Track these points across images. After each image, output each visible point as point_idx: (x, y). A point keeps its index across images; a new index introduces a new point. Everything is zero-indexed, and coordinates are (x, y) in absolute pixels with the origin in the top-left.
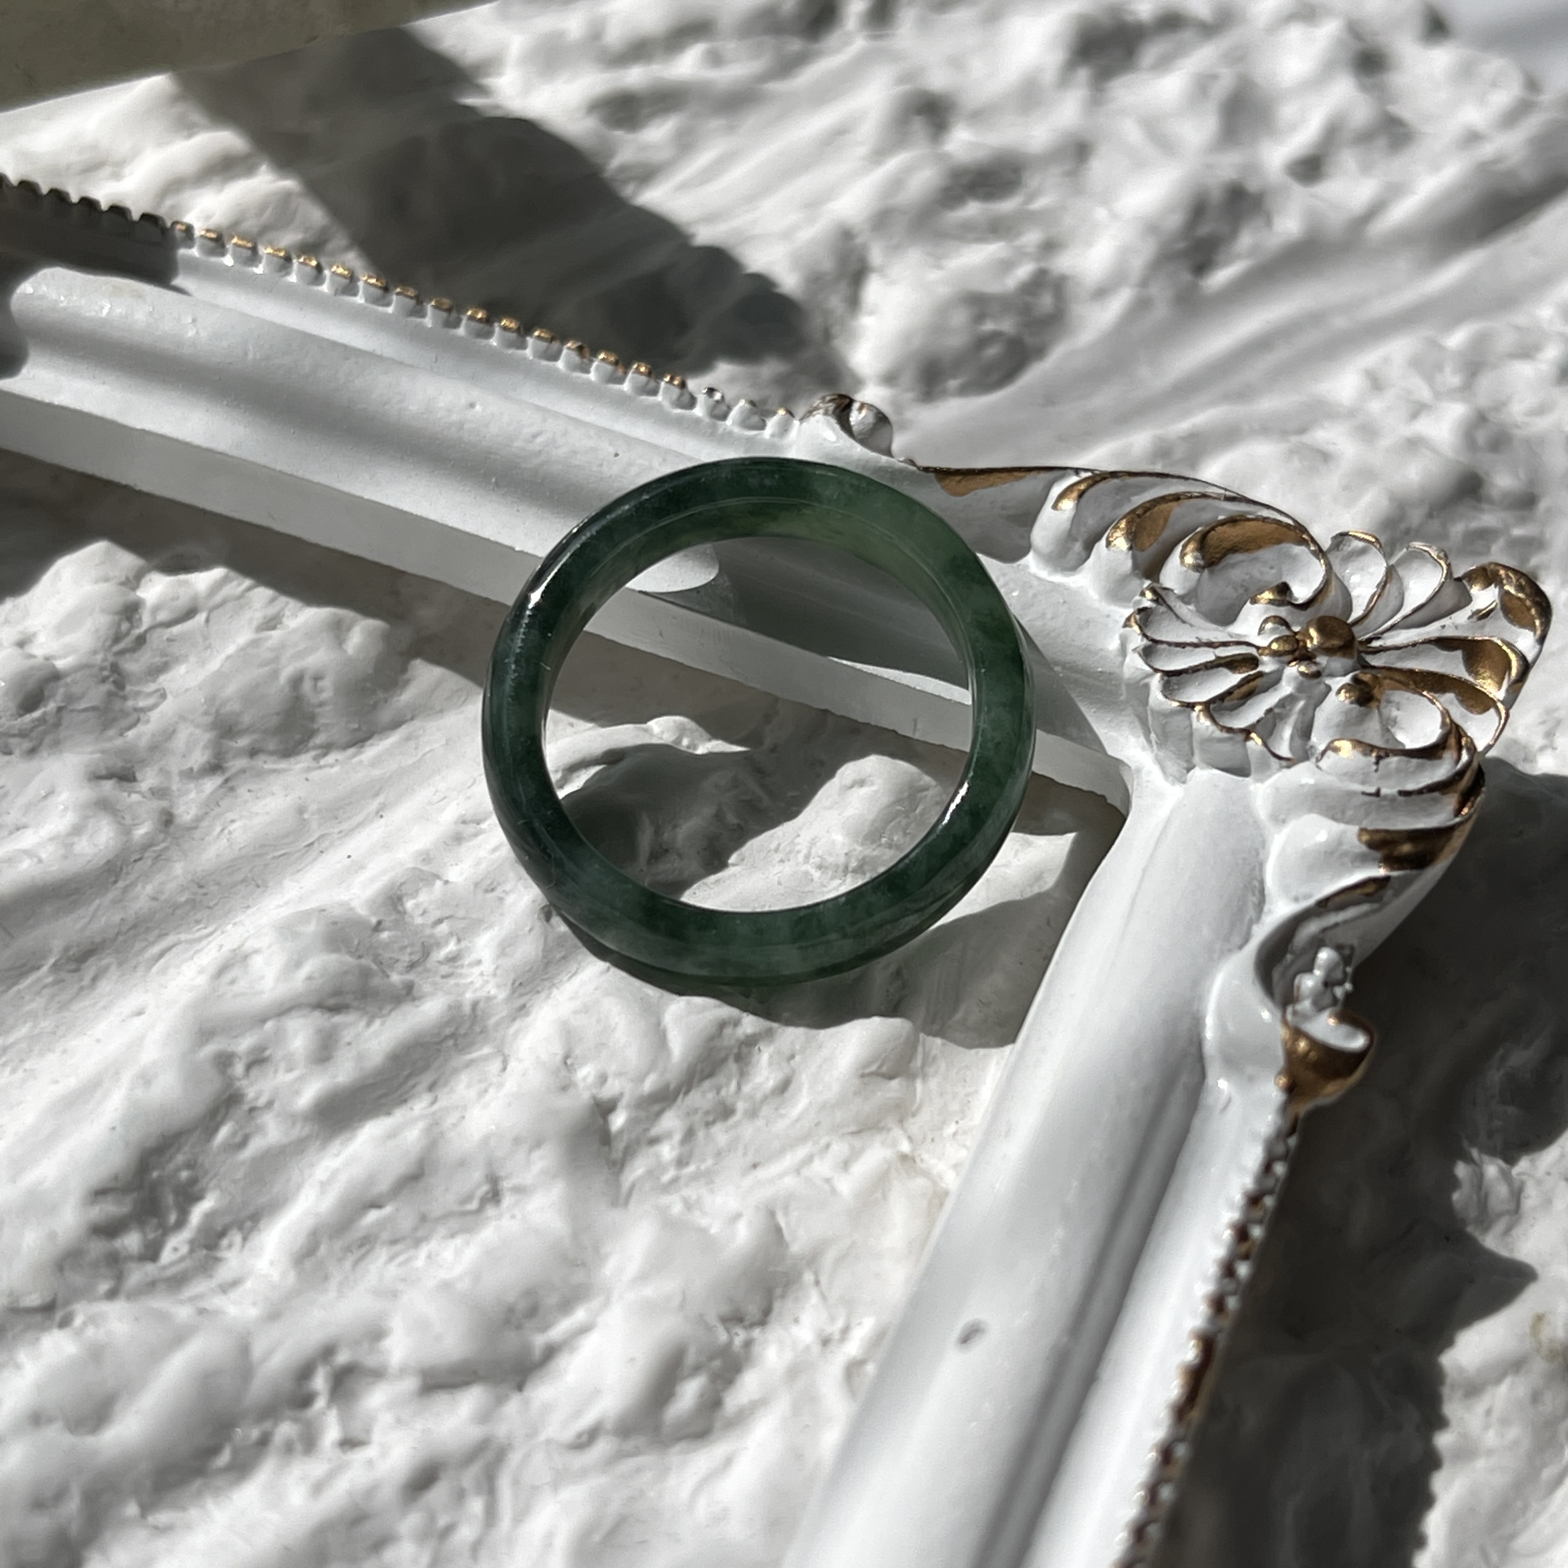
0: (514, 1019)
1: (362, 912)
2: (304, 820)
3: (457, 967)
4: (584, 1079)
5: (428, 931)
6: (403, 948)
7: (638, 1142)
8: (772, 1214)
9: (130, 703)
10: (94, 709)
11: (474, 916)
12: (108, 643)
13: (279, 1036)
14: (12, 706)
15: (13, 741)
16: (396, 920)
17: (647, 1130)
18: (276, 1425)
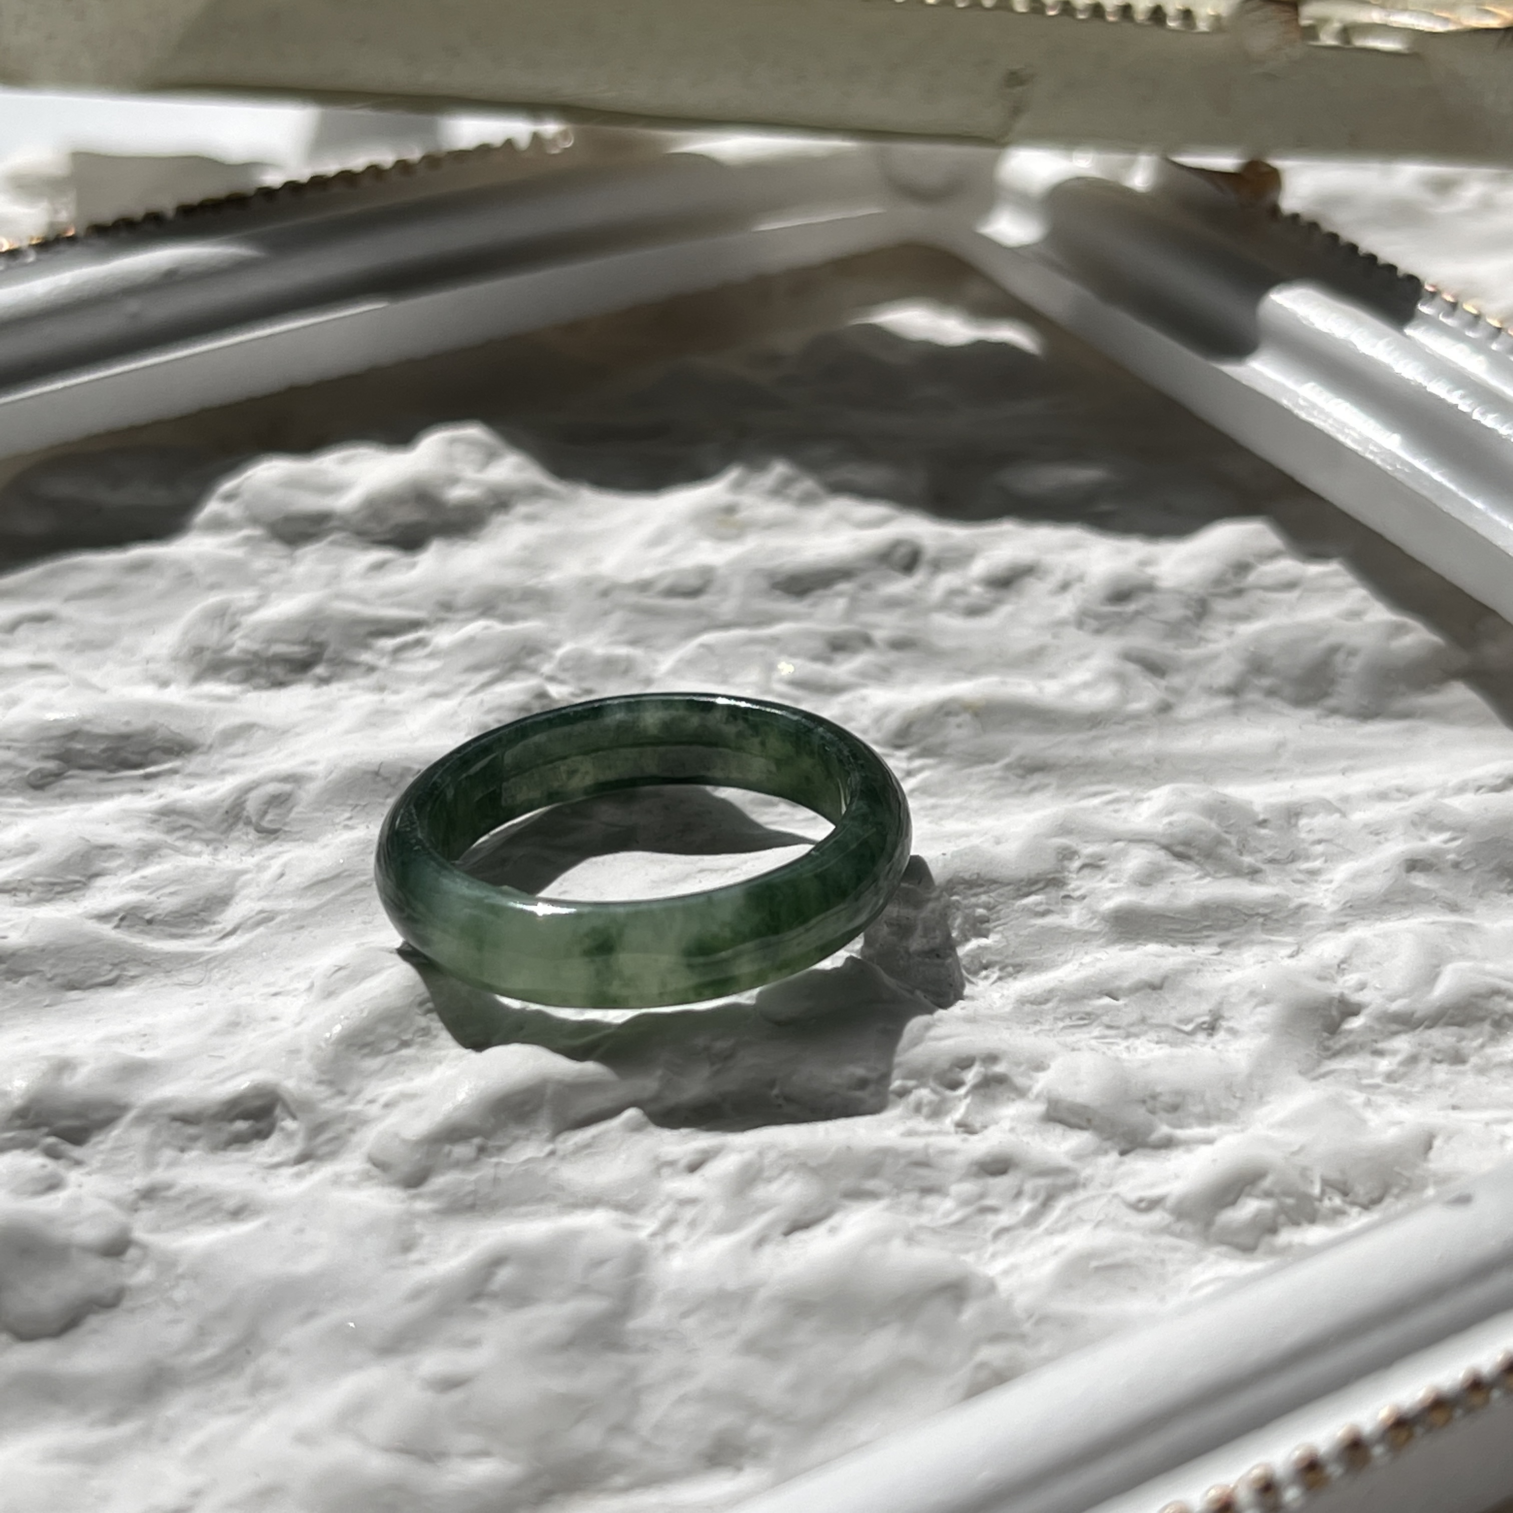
0: (1329, 930)
2: (1278, 753)
3: (1311, 879)
4: (1346, 980)
5: (1306, 845)
6: (1273, 847)
7: (1362, 1047)
8: (1432, 1134)
9: (1199, 631)
10: (1166, 622)
11: (1349, 847)
12: (1208, 583)
13: (1121, 855)
14: (1103, 595)
15: (1089, 621)
16: (1283, 827)
17: (1376, 1041)
18: (916, 1087)
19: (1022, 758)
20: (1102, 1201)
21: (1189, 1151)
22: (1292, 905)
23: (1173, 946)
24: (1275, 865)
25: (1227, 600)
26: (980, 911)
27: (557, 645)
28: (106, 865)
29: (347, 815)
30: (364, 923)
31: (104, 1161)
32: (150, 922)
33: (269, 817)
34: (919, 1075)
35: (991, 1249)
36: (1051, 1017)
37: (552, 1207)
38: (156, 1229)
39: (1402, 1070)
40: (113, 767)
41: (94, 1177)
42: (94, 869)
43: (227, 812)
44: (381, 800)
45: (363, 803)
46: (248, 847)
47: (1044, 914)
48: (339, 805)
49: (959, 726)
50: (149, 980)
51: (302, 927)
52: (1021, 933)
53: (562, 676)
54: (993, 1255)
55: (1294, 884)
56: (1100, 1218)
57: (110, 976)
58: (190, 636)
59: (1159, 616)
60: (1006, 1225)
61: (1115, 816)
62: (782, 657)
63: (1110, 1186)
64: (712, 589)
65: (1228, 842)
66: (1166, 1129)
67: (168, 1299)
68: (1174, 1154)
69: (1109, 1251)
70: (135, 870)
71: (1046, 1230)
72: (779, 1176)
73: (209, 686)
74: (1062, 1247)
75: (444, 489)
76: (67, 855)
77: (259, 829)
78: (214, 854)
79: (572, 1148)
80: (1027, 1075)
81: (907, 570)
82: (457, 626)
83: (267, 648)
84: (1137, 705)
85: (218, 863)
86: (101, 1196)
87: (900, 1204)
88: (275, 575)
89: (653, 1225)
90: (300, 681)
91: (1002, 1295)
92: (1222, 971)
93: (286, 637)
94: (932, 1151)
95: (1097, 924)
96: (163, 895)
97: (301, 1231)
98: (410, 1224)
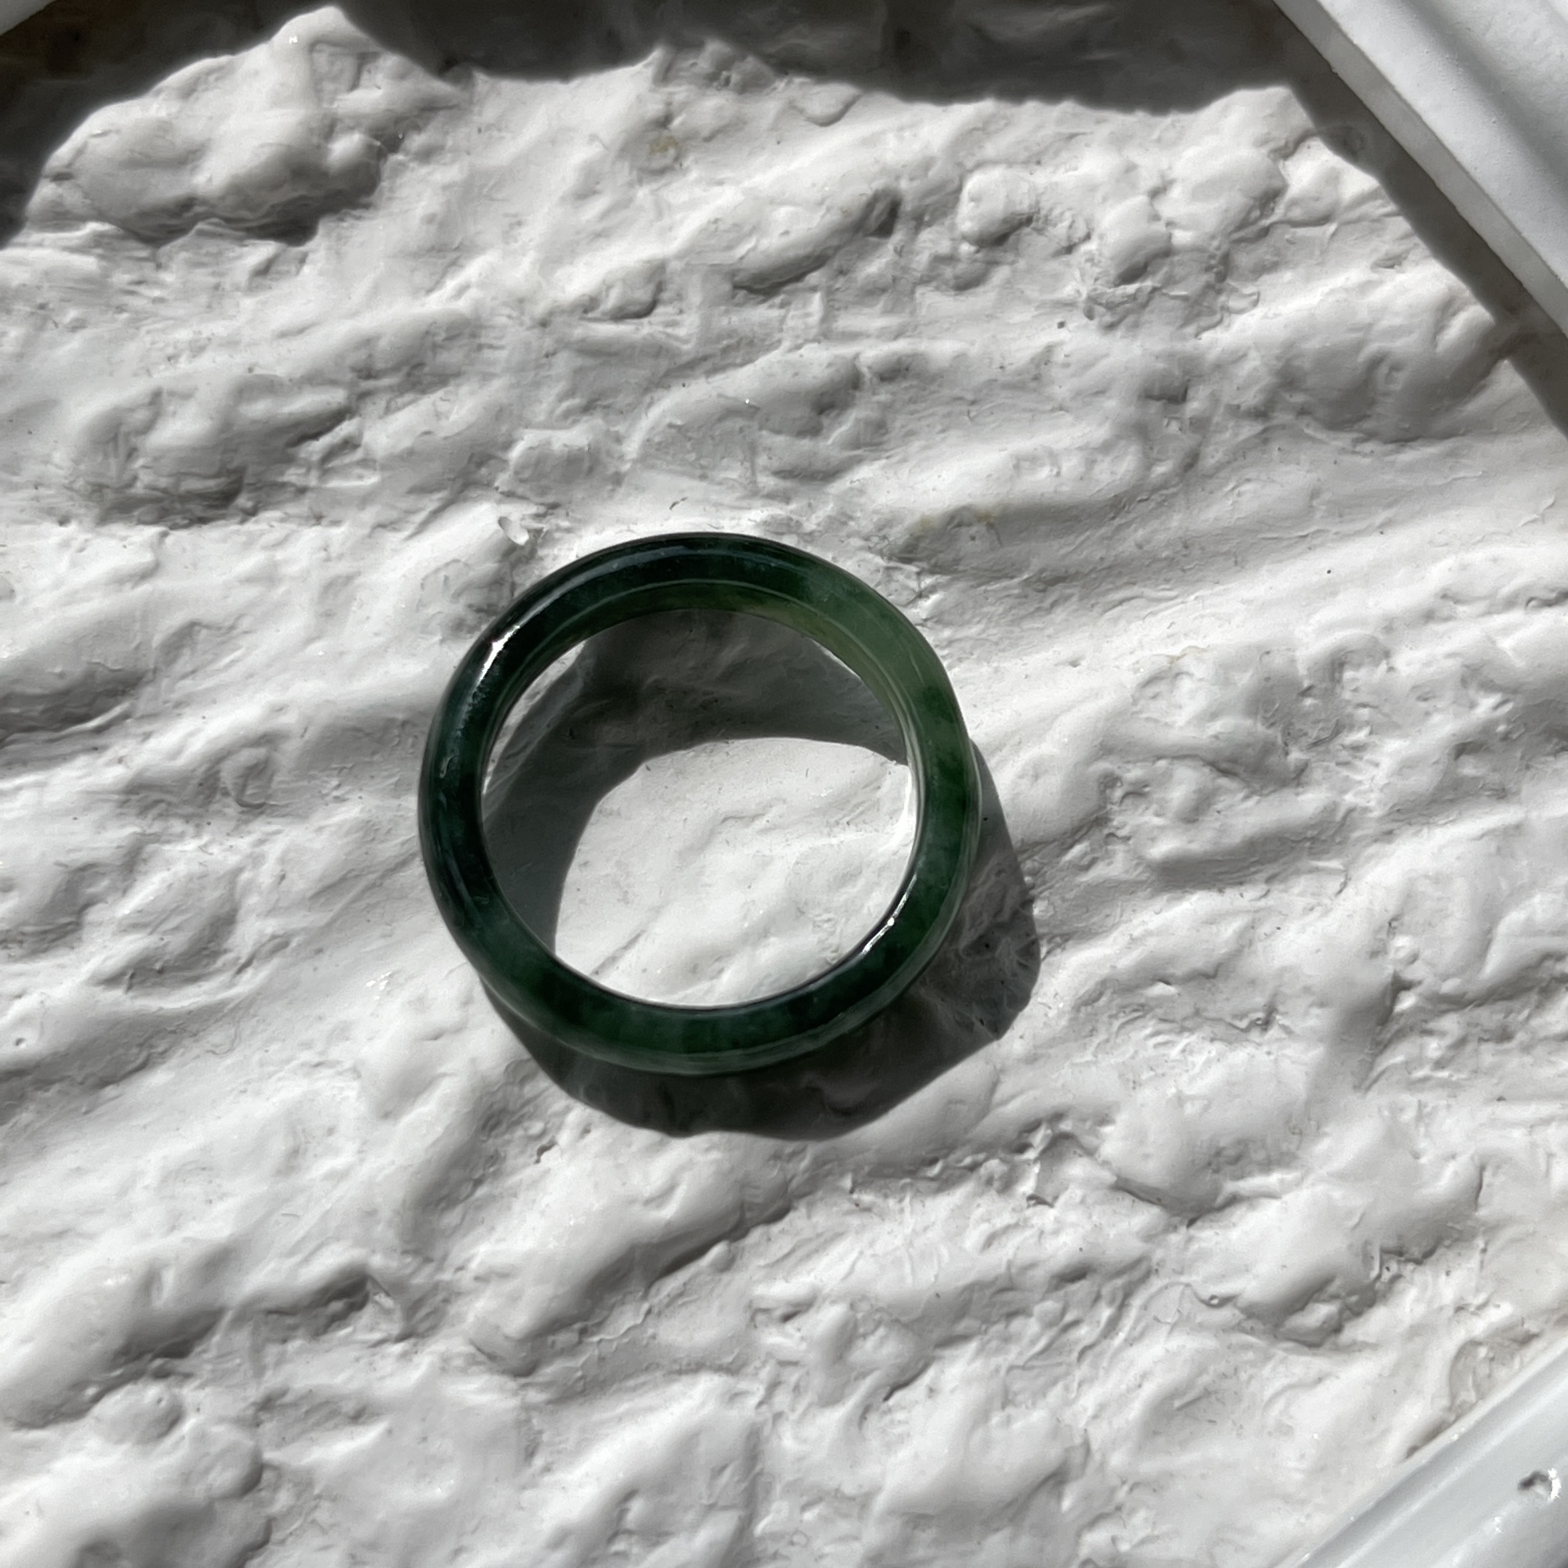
0: (1376, 841)
1: (1302, 670)
2: (1311, 507)
3: (1356, 757)
4: (1398, 949)
5: (1349, 710)
6: (1318, 721)
7: (1412, 1029)
8: (1482, 1169)
9: (1222, 298)
10: (1185, 299)
12: (1232, 228)
13: (1166, 778)
14: (1113, 273)
15: (1100, 310)
16: (1326, 690)
17: (1426, 1021)
18: (986, 1160)
19: (1042, 571)
20: (1175, 1293)
21: (1252, 1207)
22: (1341, 814)
23: (1221, 891)
24: (1321, 749)
25: (1253, 246)
27: (508, 445)
28: (92, 890)
29: (334, 782)
30: (384, 936)
31: (213, 1371)
32: (161, 972)
33: (249, 792)
34: (989, 1148)
35: (1079, 1373)
36: (1105, 1018)
38: (282, 1442)
39: (1451, 1053)
40: (58, 725)
41: (208, 1390)
42: (81, 901)
43: (201, 785)
44: (367, 759)
45: (349, 765)
46: (233, 823)
47: (1087, 868)
48: (323, 770)
49: (973, 538)
50: (181, 1051)
51: (320, 951)
52: (1067, 896)
53: (520, 490)
54: (1080, 1385)
55: (1339, 769)
56: (1176, 1318)
57: (139, 1061)
58: (82, 467)
59: (1179, 291)
60: (1088, 1341)
61: (1155, 709)
62: (764, 433)
63: (1181, 1273)
64: (665, 296)
65: (1274, 744)
66: (1230, 1187)
67: (313, 1522)
68: (1238, 1212)
69: (1190, 1383)
70: (125, 892)
71: (1126, 1340)
72: (873, 1332)
73: (118, 529)
74: (1144, 1376)
75: (321, 149)
76: (50, 892)
77: (242, 804)
78: (197, 835)
79: (666, 1301)
80: (1093, 1132)
81: (885, 229)
82: (381, 402)
83: (177, 485)
84: (1161, 469)
85: (206, 857)
86: (221, 1420)
87: (989, 1341)
88: (142, 289)
89: (759, 1391)
90: (223, 517)
91: (1097, 1457)
92: (1273, 933)
93: (194, 470)
94: (1013, 1270)
95: (1143, 872)
96: (165, 933)
97: (425, 1439)
98: (528, 1421)
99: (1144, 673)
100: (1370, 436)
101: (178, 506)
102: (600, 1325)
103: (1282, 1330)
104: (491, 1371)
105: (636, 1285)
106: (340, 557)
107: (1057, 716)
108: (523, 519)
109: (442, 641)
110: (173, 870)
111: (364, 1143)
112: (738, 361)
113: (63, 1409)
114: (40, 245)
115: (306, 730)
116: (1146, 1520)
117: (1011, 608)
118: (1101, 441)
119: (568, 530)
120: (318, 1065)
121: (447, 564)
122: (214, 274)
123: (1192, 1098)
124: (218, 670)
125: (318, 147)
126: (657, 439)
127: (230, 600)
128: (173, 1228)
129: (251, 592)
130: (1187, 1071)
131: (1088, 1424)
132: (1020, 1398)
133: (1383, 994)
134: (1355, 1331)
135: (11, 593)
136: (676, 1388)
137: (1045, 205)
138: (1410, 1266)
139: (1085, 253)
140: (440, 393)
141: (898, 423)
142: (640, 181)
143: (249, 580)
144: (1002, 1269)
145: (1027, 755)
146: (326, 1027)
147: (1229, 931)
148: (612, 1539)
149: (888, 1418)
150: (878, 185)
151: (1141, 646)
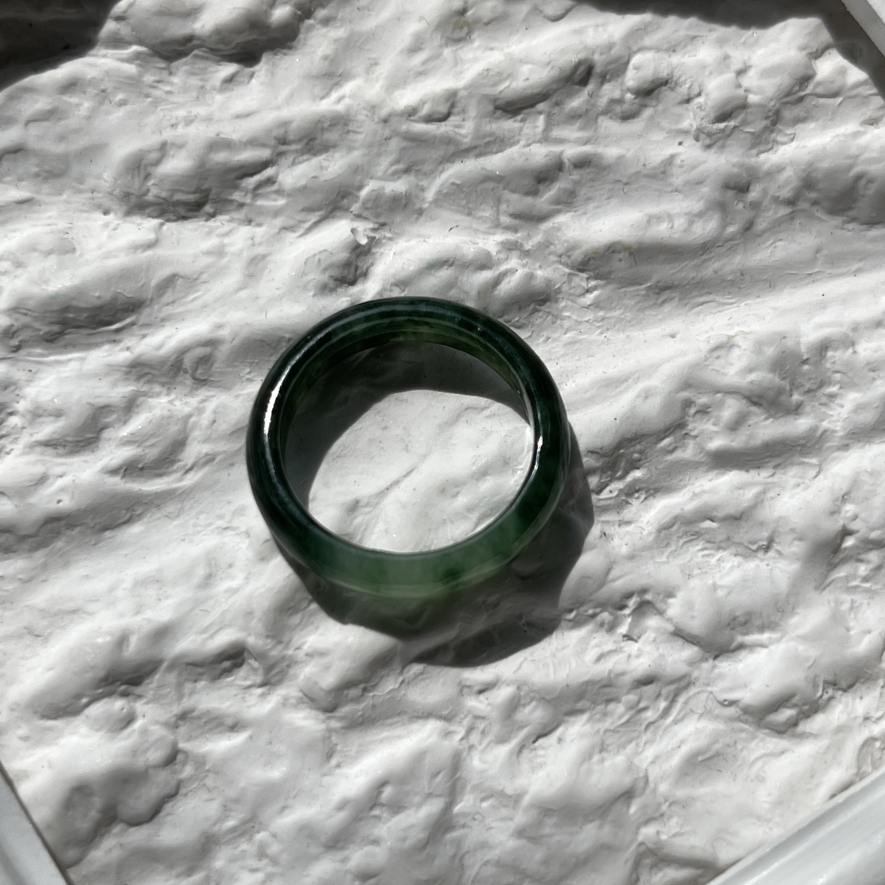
19: (658, 282)
20: (703, 696)
21: (752, 652)
22: (819, 432)
23: (747, 471)
24: (810, 394)
25: (793, 107)
26: (636, 456)
27: (360, 187)
28: (107, 420)
29: (248, 370)
31: (154, 695)
32: (142, 469)
33: (199, 372)
34: (603, 606)
35: (645, 738)
36: (675, 538)
37: (405, 717)
38: (190, 739)
39: (873, 573)
40: (94, 326)
41: (150, 705)
42: (100, 426)
43: (172, 366)
44: (267, 358)
45: (257, 361)
46: (189, 389)
47: (672, 452)
48: (242, 362)
49: (620, 260)
50: (150, 514)
51: (232, 465)
52: (659, 467)
53: (365, 214)
54: (645, 744)
55: (820, 407)
56: (702, 711)
57: (127, 517)
58: (119, 182)
59: (749, 129)
60: (651, 720)
61: (717, 364)
62: (506, 192)
63: (708, 685)
64: (456, 110)
65: (784, 389)
66: (740, 639)
67: (204, 785)
68: (743, 654)
69: (708, 748)
70: (125, 422)
71: (673, 721)
72: (529, 703)
73: (137, 219)
74: (682, 742)
75: (267, 13)
76: (82, 420)
77: (194, 378)
78: (168, 394)
79: (413, 676)
80: (664, 601)
81: (584, 82)
82: (291, 159)
83: (172, 196)
84: (731, 229)
85: (173, 407)
86: (157, 723)
87: (595, 714)
88: (160, 85)
89: (461, 732)
90: (196, 217)
91: (652, 785)
92: (775, 497)
93: (183, 188)
94: (612, 675)
95: (704, 456)
96: (146, 447)
97: (270, 743)
98: (330, 737)
99: (713, 343)
100: (853, 220)
101: (171, 208)
102: (374, 687)
103: (764, 722)
104: (311, 708)
105: (397, 665)
106: (260, 244)
107: (660, 365)
108: (365, 231)
109: (314, 296)
110: (152, 413)
111: (249, 574)
112: (494, 150)
113: (68, 709)
114: (105, 56)
115: (234, 339)
116: (677, 823)
117: (639, 302)
118: (698, 211)
119: (390, 239)
120: (226, 528)
121: (320, 252)
122: (202, 80)
123: (722, 587)
124: (188, 302)
125: (266, 12)
126: (445, 191)
127: (196, 264)
128: (138, 613)
129: (209, 260)
130: (720, 571)
131: (648, 766)
132: (610, 748)
133: (836, 536)
134: (805, 726)
135: (74, 250)
136: (415, 726)
137: (677, 74)
138: (840, 693)
139: (697, 103)
140: (324, 156)
141: (583, 192)
142: (447, 45)
143: (208, 253)
144: (606, 674)
145: (642, 385)
146: (232, 508)
147: (750, 494)
148: (372, 808)
149: (533, 754)
150: (582, 56)
151: (712, 329)
